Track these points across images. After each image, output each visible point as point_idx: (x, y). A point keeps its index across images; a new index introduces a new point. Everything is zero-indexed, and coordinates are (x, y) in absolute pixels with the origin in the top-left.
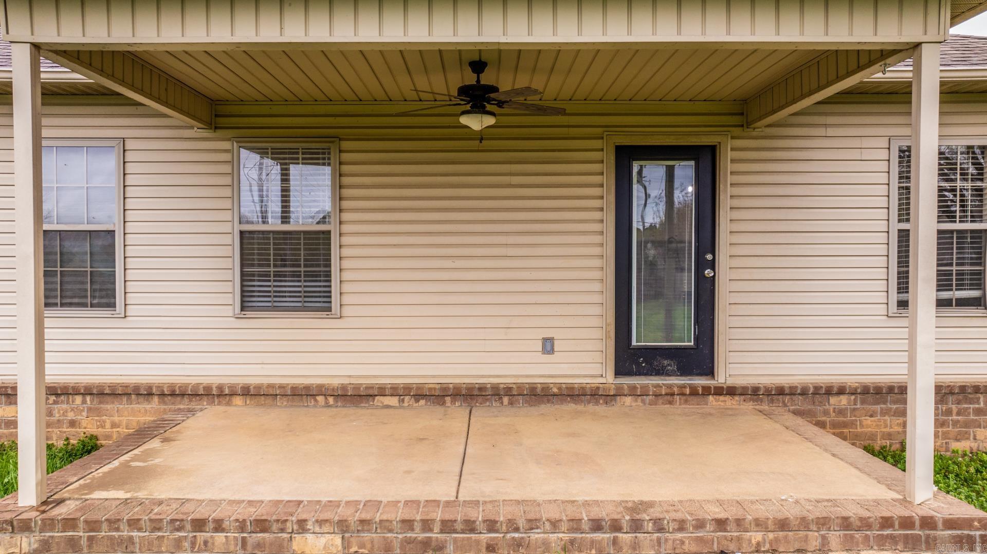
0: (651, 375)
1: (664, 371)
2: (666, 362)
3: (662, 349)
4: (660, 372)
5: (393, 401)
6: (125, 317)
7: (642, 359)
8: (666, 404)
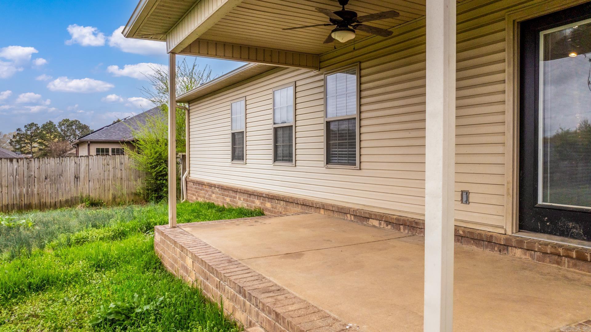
0: (555, 235)
1: (569, 233)
2: (571, 225)
3: (566, 210)
4: (565, 233)
5: (376, 223)
6: (296, 166)
7: (547, 218)
8: (554, 263)
